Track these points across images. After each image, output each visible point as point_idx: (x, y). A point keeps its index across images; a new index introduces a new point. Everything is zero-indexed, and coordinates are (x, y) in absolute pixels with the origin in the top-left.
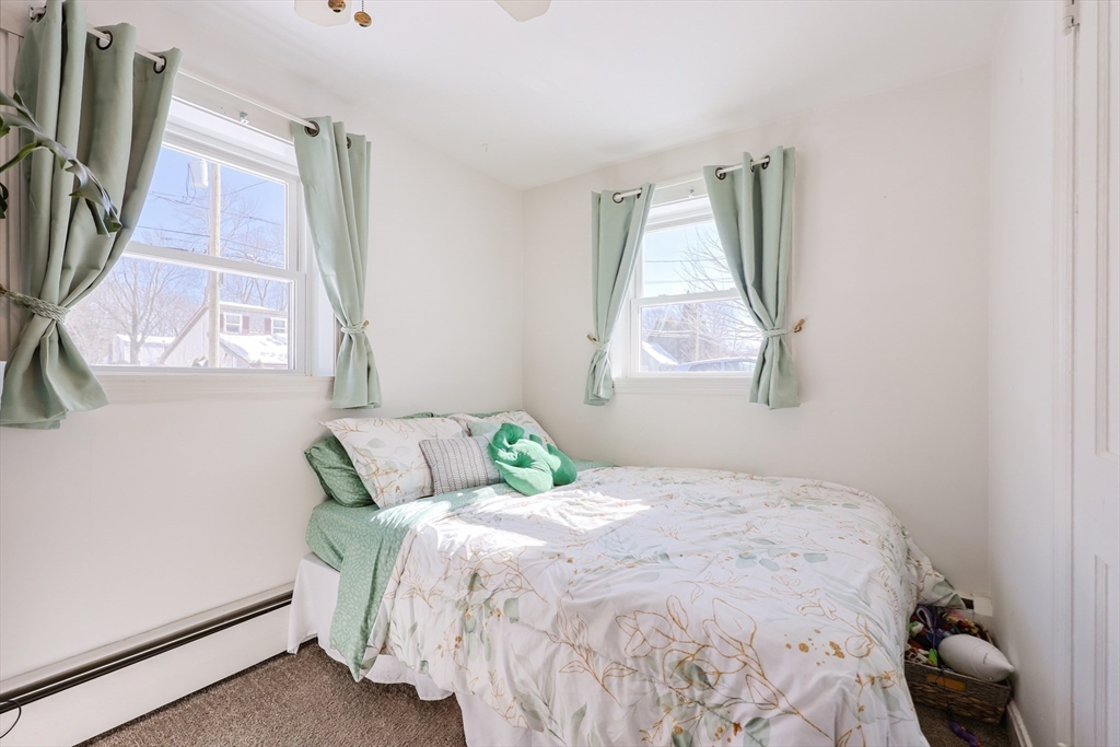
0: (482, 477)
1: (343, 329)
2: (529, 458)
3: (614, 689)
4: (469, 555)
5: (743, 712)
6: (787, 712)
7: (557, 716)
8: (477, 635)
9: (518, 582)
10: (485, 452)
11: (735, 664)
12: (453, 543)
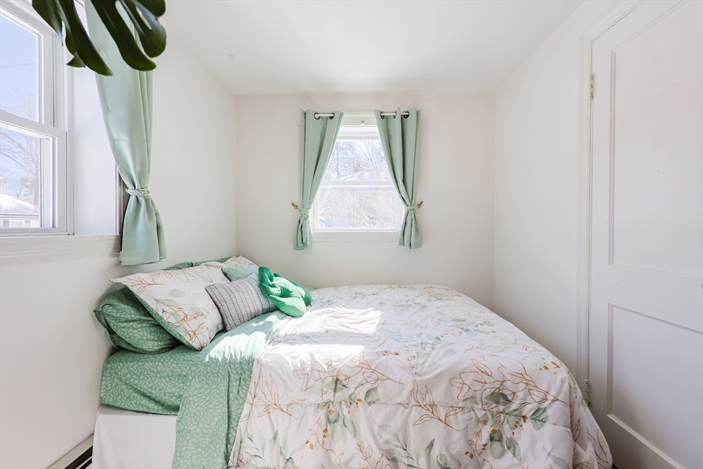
0: (260, 308)
1: (128, 191)
2: (288, 290)
3: (453, 424)
4: (325, 367)
5: (528, 410)
6: (554, 401)
8: (341, 422)
9: (375, 376)
11: (522, 386)
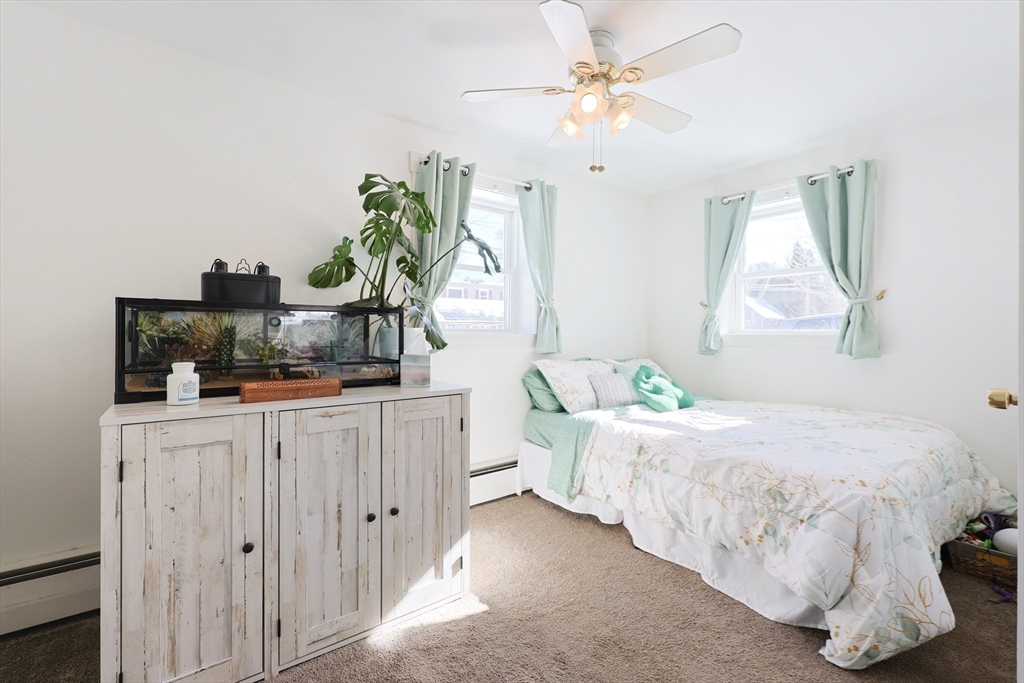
0: (630, 399)
1: (541, 305)
2: (661, 388)
3: (729, 506)
4: (636, 437)
5: (804, 513)
6: (829, 510)
7: (694, 522)
8: (643, 480)
9: (669, 450)
10: (631, 383)
11: (801, 489)
12: (624, 431)
